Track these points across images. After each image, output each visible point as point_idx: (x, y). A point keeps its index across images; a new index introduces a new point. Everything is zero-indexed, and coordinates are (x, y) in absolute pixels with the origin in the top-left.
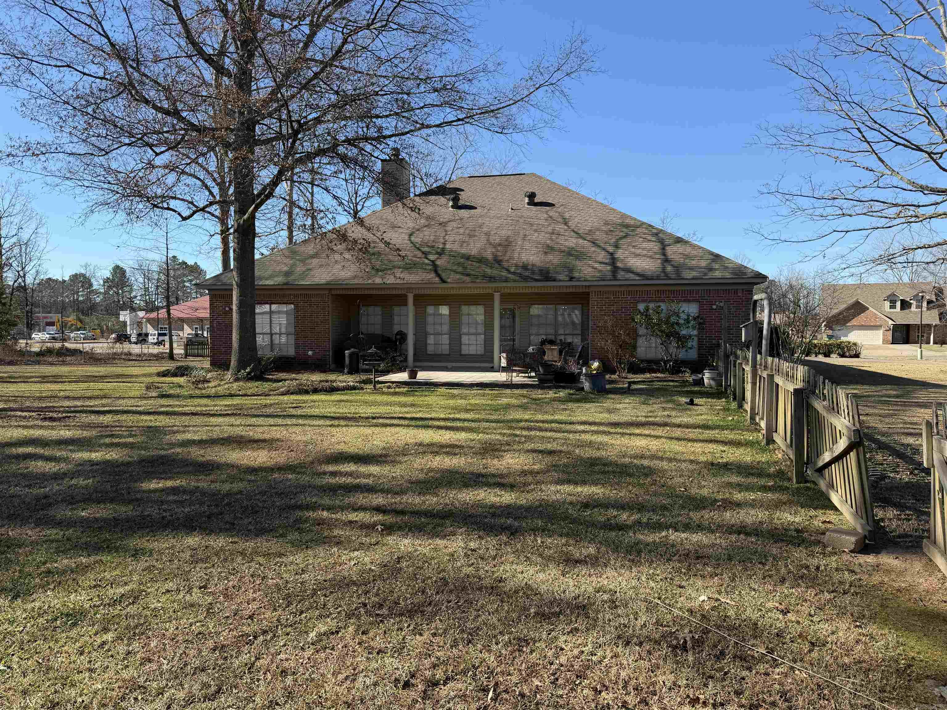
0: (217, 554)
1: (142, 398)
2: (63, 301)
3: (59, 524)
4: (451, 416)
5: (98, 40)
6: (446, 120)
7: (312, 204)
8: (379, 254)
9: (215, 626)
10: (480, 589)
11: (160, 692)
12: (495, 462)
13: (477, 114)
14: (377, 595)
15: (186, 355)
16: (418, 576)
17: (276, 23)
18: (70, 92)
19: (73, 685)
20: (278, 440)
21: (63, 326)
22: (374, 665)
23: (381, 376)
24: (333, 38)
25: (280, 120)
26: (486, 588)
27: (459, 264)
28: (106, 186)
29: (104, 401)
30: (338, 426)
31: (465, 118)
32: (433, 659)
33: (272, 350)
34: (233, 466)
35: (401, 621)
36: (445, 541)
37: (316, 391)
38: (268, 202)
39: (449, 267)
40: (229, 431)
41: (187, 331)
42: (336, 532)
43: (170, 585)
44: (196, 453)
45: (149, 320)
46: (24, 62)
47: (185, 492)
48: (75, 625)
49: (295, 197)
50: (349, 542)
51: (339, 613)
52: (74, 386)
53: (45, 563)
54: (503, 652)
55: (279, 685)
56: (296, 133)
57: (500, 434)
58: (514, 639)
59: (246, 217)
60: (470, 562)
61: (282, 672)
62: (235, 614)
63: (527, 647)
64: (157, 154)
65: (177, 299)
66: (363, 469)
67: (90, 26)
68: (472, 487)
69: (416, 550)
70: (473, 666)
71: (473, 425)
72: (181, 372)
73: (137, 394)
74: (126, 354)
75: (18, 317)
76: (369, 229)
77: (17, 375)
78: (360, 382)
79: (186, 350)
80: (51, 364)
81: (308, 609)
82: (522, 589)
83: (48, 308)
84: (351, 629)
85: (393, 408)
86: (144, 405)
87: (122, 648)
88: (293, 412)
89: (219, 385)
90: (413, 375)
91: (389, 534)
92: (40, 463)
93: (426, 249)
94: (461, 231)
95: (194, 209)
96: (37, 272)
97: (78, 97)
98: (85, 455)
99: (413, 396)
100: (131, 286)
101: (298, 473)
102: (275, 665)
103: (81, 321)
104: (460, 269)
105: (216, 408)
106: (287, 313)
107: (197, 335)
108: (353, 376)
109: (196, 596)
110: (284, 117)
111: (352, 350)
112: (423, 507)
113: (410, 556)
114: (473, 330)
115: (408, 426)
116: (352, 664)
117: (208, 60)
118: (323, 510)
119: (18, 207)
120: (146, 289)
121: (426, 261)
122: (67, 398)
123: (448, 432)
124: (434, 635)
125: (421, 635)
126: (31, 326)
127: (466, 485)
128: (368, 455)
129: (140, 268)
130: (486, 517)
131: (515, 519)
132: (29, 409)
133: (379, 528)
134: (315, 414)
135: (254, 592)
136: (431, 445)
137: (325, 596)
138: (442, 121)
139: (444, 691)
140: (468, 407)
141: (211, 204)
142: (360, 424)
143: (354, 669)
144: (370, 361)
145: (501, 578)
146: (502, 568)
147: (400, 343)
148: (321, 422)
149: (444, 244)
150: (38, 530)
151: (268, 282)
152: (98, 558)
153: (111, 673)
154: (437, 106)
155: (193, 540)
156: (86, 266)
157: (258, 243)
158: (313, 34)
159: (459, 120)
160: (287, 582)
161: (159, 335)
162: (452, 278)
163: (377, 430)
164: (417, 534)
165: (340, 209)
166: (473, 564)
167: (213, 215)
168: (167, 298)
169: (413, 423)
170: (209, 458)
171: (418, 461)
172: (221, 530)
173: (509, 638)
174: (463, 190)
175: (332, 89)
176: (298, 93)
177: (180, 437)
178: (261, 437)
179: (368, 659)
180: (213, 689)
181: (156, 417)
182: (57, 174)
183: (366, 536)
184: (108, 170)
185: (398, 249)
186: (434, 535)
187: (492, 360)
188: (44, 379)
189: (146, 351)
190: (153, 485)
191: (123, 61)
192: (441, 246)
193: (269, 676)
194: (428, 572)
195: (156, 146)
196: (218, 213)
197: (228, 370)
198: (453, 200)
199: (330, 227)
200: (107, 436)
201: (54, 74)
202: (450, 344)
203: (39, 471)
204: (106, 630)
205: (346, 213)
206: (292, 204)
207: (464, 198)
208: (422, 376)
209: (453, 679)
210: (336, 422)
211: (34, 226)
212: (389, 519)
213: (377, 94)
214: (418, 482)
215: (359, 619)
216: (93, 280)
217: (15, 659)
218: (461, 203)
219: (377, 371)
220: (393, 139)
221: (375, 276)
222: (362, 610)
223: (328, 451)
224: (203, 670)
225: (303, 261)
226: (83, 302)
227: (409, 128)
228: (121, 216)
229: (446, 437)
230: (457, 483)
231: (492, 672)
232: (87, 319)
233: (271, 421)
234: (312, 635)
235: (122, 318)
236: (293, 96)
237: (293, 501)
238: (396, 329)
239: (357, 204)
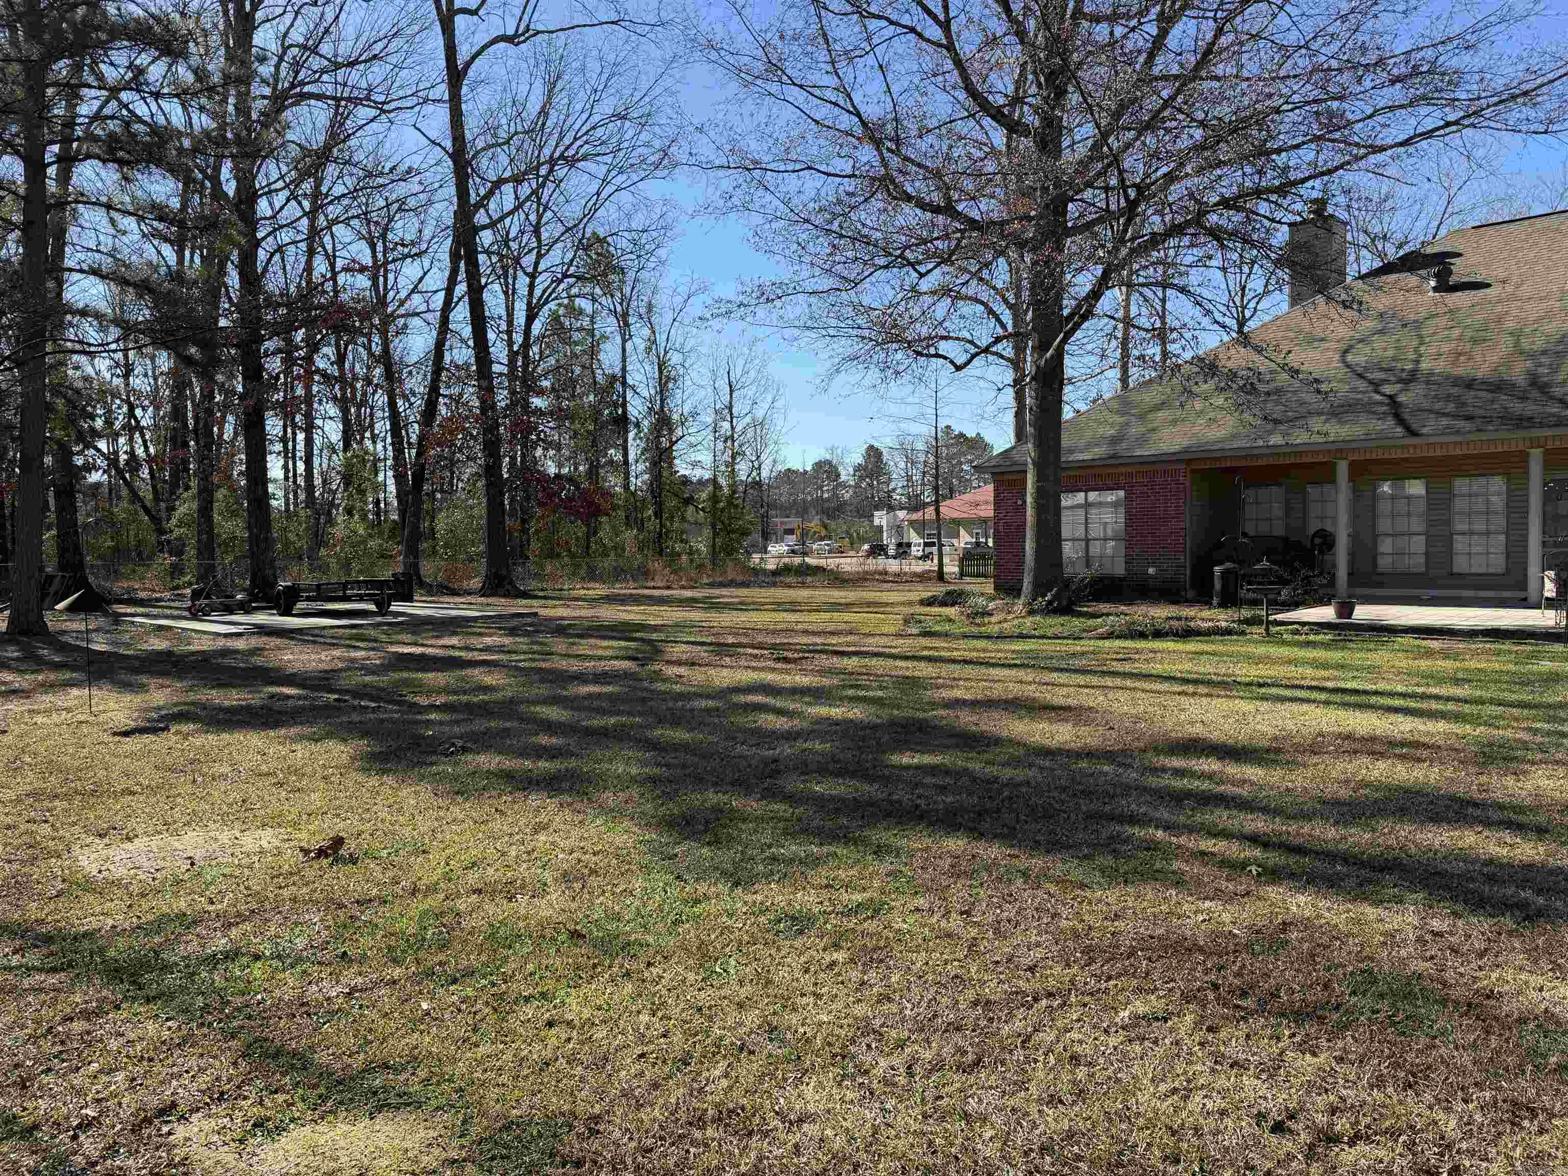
0: (988, 869)
1: (898, 635)
2: (804, 500)
3: (790, 799)
4: (1420, 690)
5: (847, 121)
6: (1420, 130)
7: (1162, 318)
8: (1279, 391)
9: (978, 971)
10: (1444, 1002)
11: (901, 1045)
12: (1510, 781)
13: (1488, 106)
14: (1238, 975)
15: (962, 574)
16: (1318, 960)
17: (1102, 32)
18: (812, 205)
19: (795, 1010)
20: (1090, 708)
21: (804, 536)
22: (1222, 1082)
23: (1282, 611)
24: (1199, 30)
25: (1107, 189)
26: (1456, 1003)
27: (1448, 398)
28: (855, 332)
29: (850, 638)
30: (1194, 694)
31: (1463, 118)
32: (1332, 1098)
33: (1088, 565)
34: (1018, 744)
35: (1280, 1025)
36: (1380, 911)
37: (1158, 634)
38: (1086, 325)
39: (1426, 405)
40: (1015, 690)
41: (965, 539)
42: (1176, 865)
43: (921, 902)
44: (966, 719)
45: (912, 523)
46: (757, 173)
47: (947, 772)
48: (801, 932)
49: (1134, 311)
50: (1199, 883)
51: (1170, 990)
52: (814, 617)
53: (770, 847)
54: (1478, 1117)
55: (1066, 1077)
56: (1132, 205)
57: (1529, 729)
58: (1504, 1101)
59: (1048, 355)
60: (1428, 954)
61: (1072, 1058)
62: (1009, 960)
63: (1531, 1121)
64: (922, 275)
65: (952, 491)
66: (1232, 770)
67: (836, 104)
68: (1449, 823)
69: (1319, 917)
70: (1412, 1127)
71: (1467, 709)
72: (953, 598)
73: (892, 630)
74: (880, 573)
75: (751, 523)
76: (1259, 350)
77: (750, 600)
78: (1240, 622)
79: (961, 567)
80: (790, 586)
81: (1119, 975)
82: (1536, 1018)
83: (786, 510)
84: (1189, 1018)
85: (1300, 670)
86: (903, 645)
87: (855, 975)
88: (1118, 667)
89: (1005, 620)
90: (1345, 610)
91: (1273, 883)
92: (771, 717)
93: (1378, 375)
94: (1456, 332)
95: (973, 350)
96: (775, 461)
97: (820, 210)
98: (823, 711)
99: (1343, 649)
100: (889, 474)
101: (1120, 765)
102: (1061, 1045)
103: (825, 527)
104: (1451, 407)
105: (1000, 655)
106: (1115, 505)
107: (978, 544)
108: (1230, 611)
109: (955, 923)
110: (1113, 182)
111: (1228, 565)
112: (1342, 847)
113: (1306, 924)
114: (1480, 527)
115: (1327, 703)
116: (1185, 1072)
117: (997, 115)
118: (1157, 827)
119: (752, 374)
120: (909, 478)
121: (1378, 397)
122: (806, 632)
123: (1410, 718)
124: (1340, 1060)
125: (1314, 1054)
126: (766, 536)
127: (1436, 818)
128: (1244, 747)
129: (903, 449)
130: (1473, 880)
131: (1539, 892)
132: (760, 646)
133: (1254, 869)
134: (1154, 672)
135: (1039, 934)
136: (1373, 739)
137: (1150, 959)
138: (1412, 133)
139: (1348, 1156)
140: (1460, 675)
141: (998, 340)
142: (1234, 693)
143: (1189, 1081)
144: (1259, 584)
145: (1492, 991)
146: (1494, 976)
147: (1321, 552)
148: (1165, 686)
149: (1417, 362)
150: (764, 802)
151: (1081, 457)
152: (832, 849)
153: (838, 1005)
154: (1402, 107)
155: (955, 844)
156: (832, 449)
157: (1068, 393)
158: (1163, 33)
159: (1448, 124)
160: (1090, 928)
161: (926, 545)
162: (1429, 426)
163: (1265, 706)
164: (1324, 890)
165: (1206, 322)
166: (1432, 958)
167: (1002, 357)
168: (936, 488)
169: (1337, 698)
170: (984, 728)
171: (1340, 766)
172: (995, 836)
173: (1495, 1097)
174: (1459, 255)
175: (1193, 120)
176: (1136, 139)
177: (946, 694)
178: (1061, 701)
179: (1213, 1070)
180: (971, 1057)
181: (916, 663)
182: (797, 323)
183: (1227, 880)
184: (861, 309)
185: (1317, 381)
186: (1360, 896)
187: (1523, 585)
188: (779, 606)
189: (906, 569)
190: (906, 760)
191: (877, 144)
192: (1409, 367)
193: (1052, 1059)
194: (1339, 957)
195: (919, 263)
196: (1009, 352)
197: (1018, 596)
198: (1437, 275)
199: (1188, 355)
200: (851, 687)
201: (792, 183)
202: (1427, 554)
203: (769, 727)
204: (837, 946)
205: (1216, 327)
206: (1128, 322)
207: (1460, 270)
208: (1363, 613)
209: (1368, 1139)
210: (1190, 689)
211: (769, 398)
212: (1274, 858)
213: (1278, 111)
214: (1337, 803)
215: (1204, 1006)
216: (840, 469)
217: (733, 963)
218: (1452, 280)
219: (1270, 603)
220: (1310, 184)
221: (1270, 432)
222: (1211, 996)
223: (1173, 735)
224: (958, 1029)
225: (1142, 417)
226: (828, 500)
227: (1339, 159)
228: (874, 374)
229: (1404, 726)
230: (1417, 812)
231: (1449, 1147)
232: (833, 525)
233: (1081, 679)
234: (1124, 1014)
235: (877, 522)
236: (1128, 146)
237: (1108, 808)
238: (1313, 527)
239: (1244, 307)
